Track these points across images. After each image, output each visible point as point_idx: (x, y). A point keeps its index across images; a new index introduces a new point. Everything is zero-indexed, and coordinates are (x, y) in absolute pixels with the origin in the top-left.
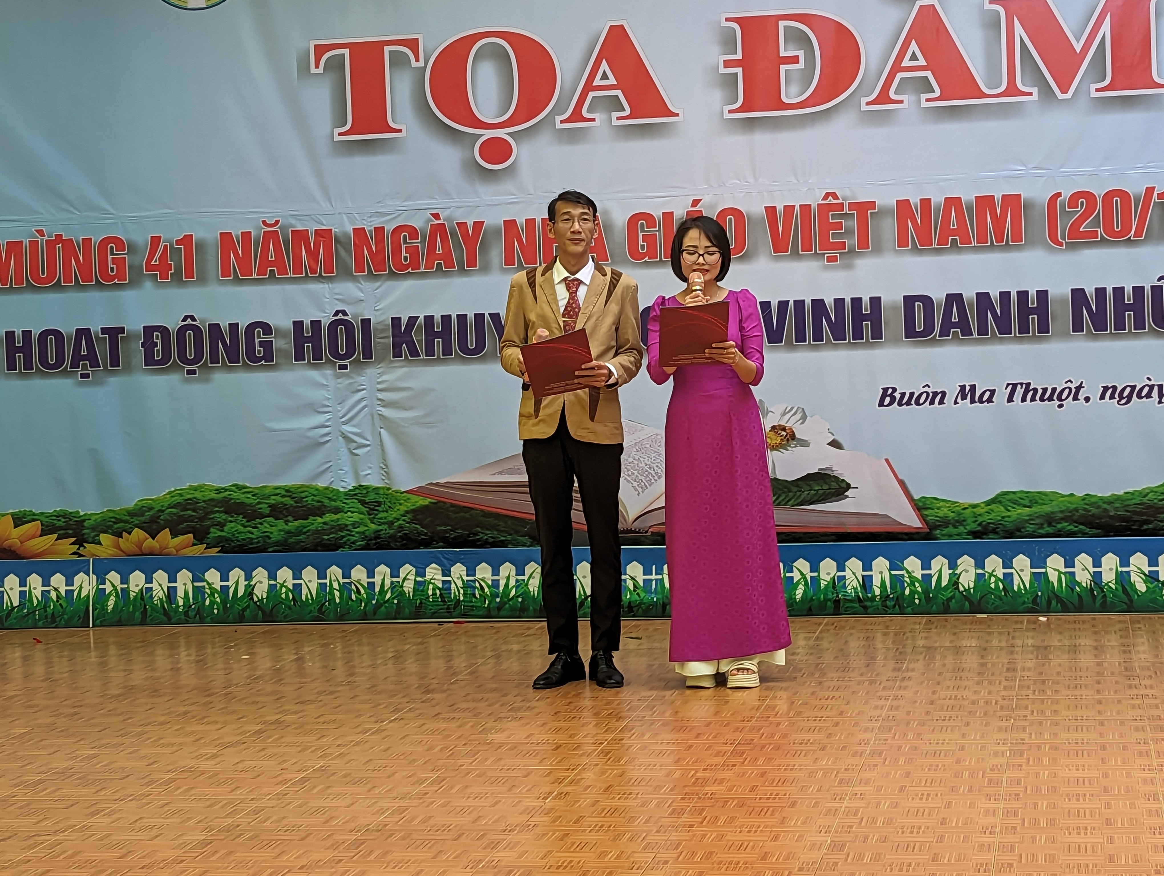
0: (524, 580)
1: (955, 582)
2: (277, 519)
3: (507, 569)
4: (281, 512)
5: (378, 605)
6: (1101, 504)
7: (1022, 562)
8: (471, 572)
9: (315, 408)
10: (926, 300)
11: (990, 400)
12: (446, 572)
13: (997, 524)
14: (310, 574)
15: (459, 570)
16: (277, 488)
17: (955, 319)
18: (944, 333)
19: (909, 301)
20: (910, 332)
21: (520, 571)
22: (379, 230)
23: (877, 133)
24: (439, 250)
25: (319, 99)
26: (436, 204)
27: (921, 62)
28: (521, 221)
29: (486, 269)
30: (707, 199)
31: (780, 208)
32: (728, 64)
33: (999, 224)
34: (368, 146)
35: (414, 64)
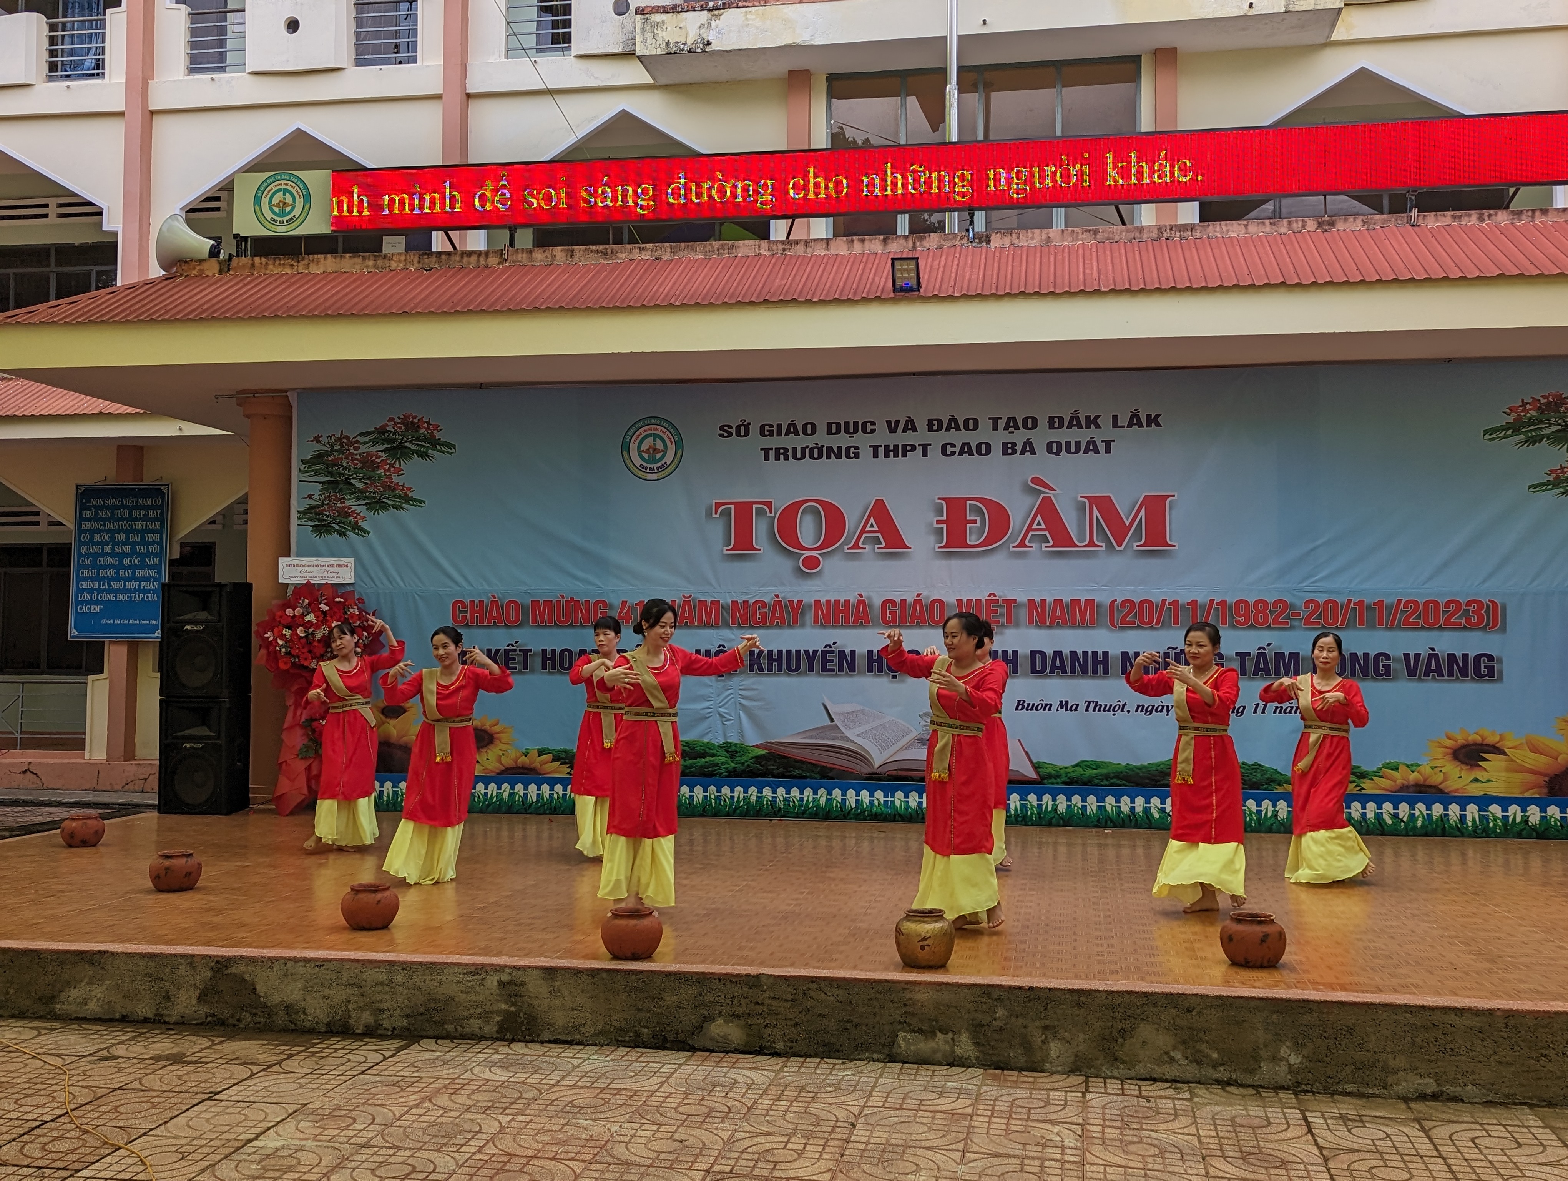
0: (817, 798)
1: (1055, 809)
3: (808, 792)
5: (736, 809)
6: (1135, 769)
7: (1092, 799)
8: (788, 792)
9: (704, 698)
10: (1043, 654)
11: (1076, 710)
12: (774, 792)
13: (1078, 778)
14: (698, 790)
15: (781, 791)
17: (1058, 664)
18: (1052, 672)
19: (1033, 653)
20: (1034, 671)
21: (815, 793)
22: (746, 602)
23: (1019, 563)
24: (778, 614)
25: (716, 531)
26: (778, 589)
27: (1043, 526)
28: (823, 601)
29: (803, 625)
30: (925, 593)
31: (964, 600)
32: (938, 522)
33: (1083, 614)
34: (742, 557)
35: (769, 514)
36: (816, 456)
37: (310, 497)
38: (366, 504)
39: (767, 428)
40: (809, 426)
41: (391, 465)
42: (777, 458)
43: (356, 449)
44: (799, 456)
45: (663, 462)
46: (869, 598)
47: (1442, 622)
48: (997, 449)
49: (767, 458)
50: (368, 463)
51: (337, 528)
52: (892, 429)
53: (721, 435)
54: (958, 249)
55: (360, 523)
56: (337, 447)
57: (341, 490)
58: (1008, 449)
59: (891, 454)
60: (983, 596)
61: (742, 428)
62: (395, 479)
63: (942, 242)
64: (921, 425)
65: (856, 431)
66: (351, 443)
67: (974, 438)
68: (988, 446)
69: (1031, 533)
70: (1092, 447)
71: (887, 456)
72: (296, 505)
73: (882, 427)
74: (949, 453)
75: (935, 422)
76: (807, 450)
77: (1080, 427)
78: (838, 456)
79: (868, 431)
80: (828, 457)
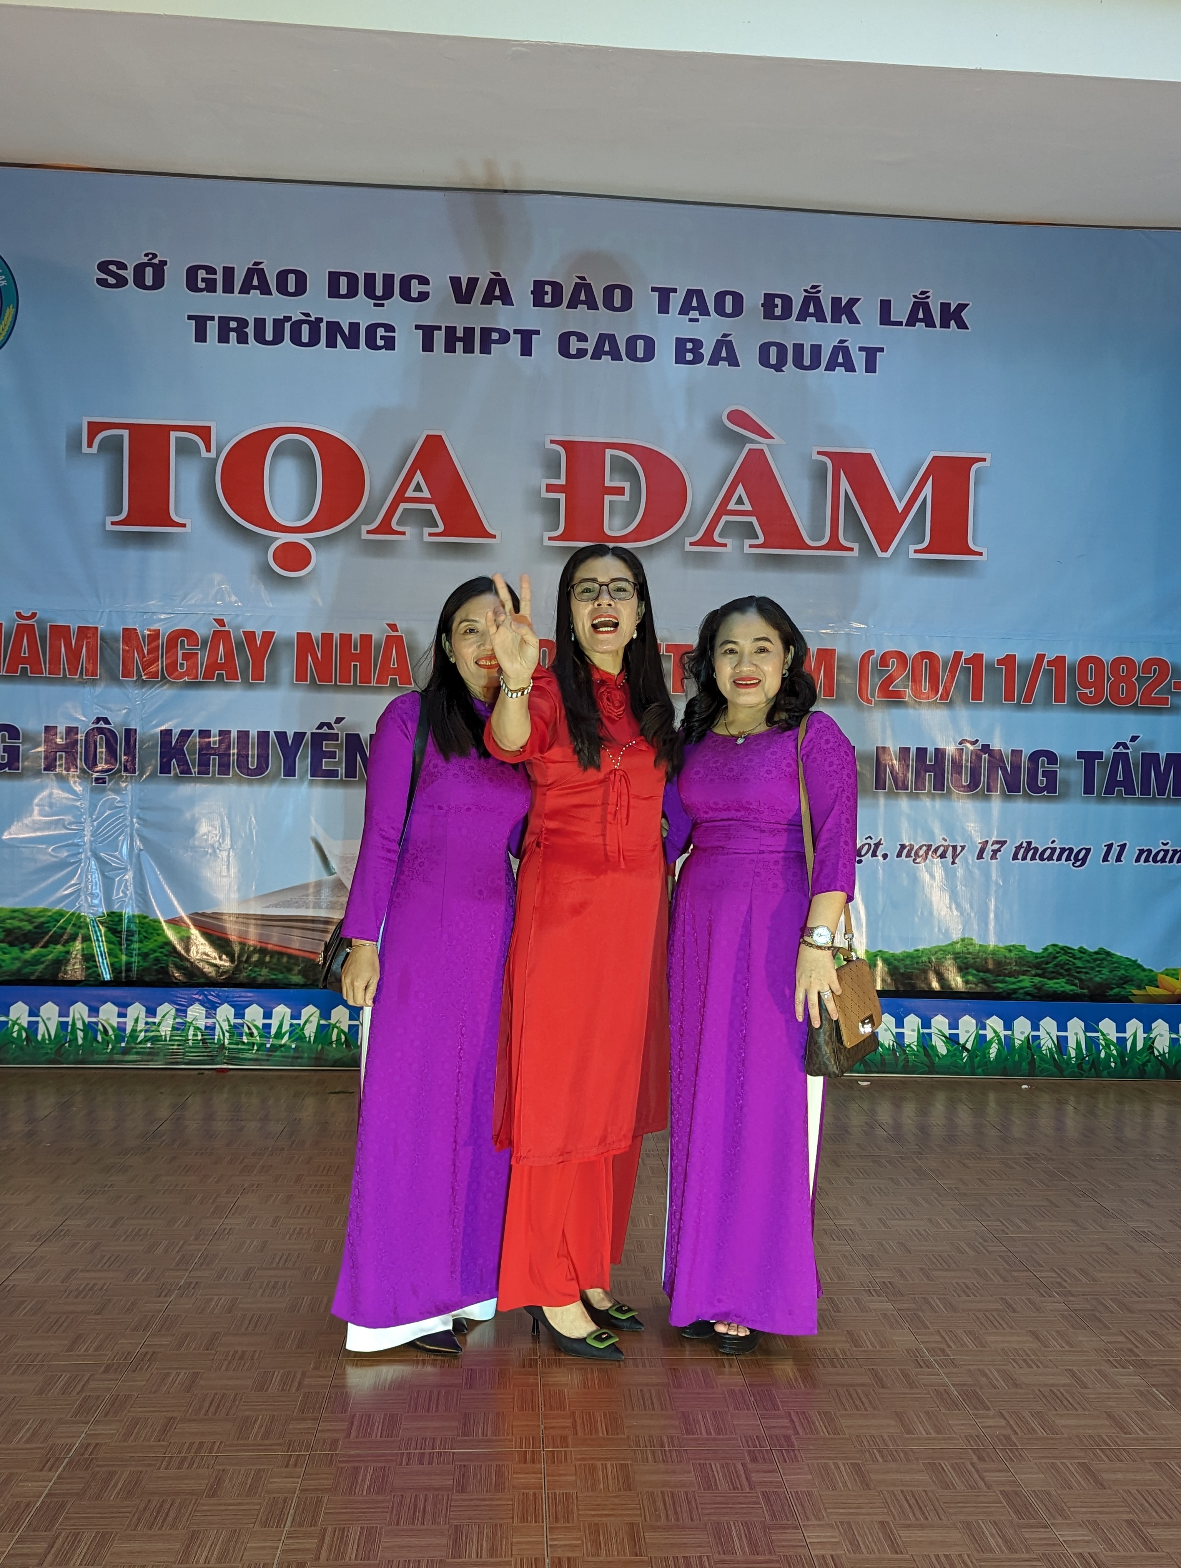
0: (299, 1025)
2: (12, 944)
3: (281, 1012)
4: (17, 938)
5: (129, 1048)
6: (892, 960)
8: (239, 1014)
12: (211, 1015)
14: (49, 1011)
15: (225, 1012)
16: (14, 911)
21: (296, 1015)
22: (153, 632)
23: (700, 575)
24: (222, 659)
25: (91, 481)
26: (223, 608)
27: (747, 506)
28: (316, 634)
29: (273, 682)
32: (550, 488)
34: (145, 539)
35: (204, 454)
36: (305, 338)
39: (202, 274)
40: (292, 277)
42: (223, 338)
44: (269, 336)
46: (410, 633)
48: (666, 351)
49: (201, 336)
52: (463, 295)
53: (102, 282)
58: (687, 352)
59: (459, 345)
61: (149, 271)
64: (520, 291)
65: (388, 294)
67: (622, 326)
68: (650, 344)
69: (725, 518)
70: (841, 359)
71: (450, 348)
73: (441, 290)
74: (573, 351)
75: (548, 288)
76: (287, 326)
77: (821, 318)
78: (352, 342)
79: (414, 295)
80: (331, 344)
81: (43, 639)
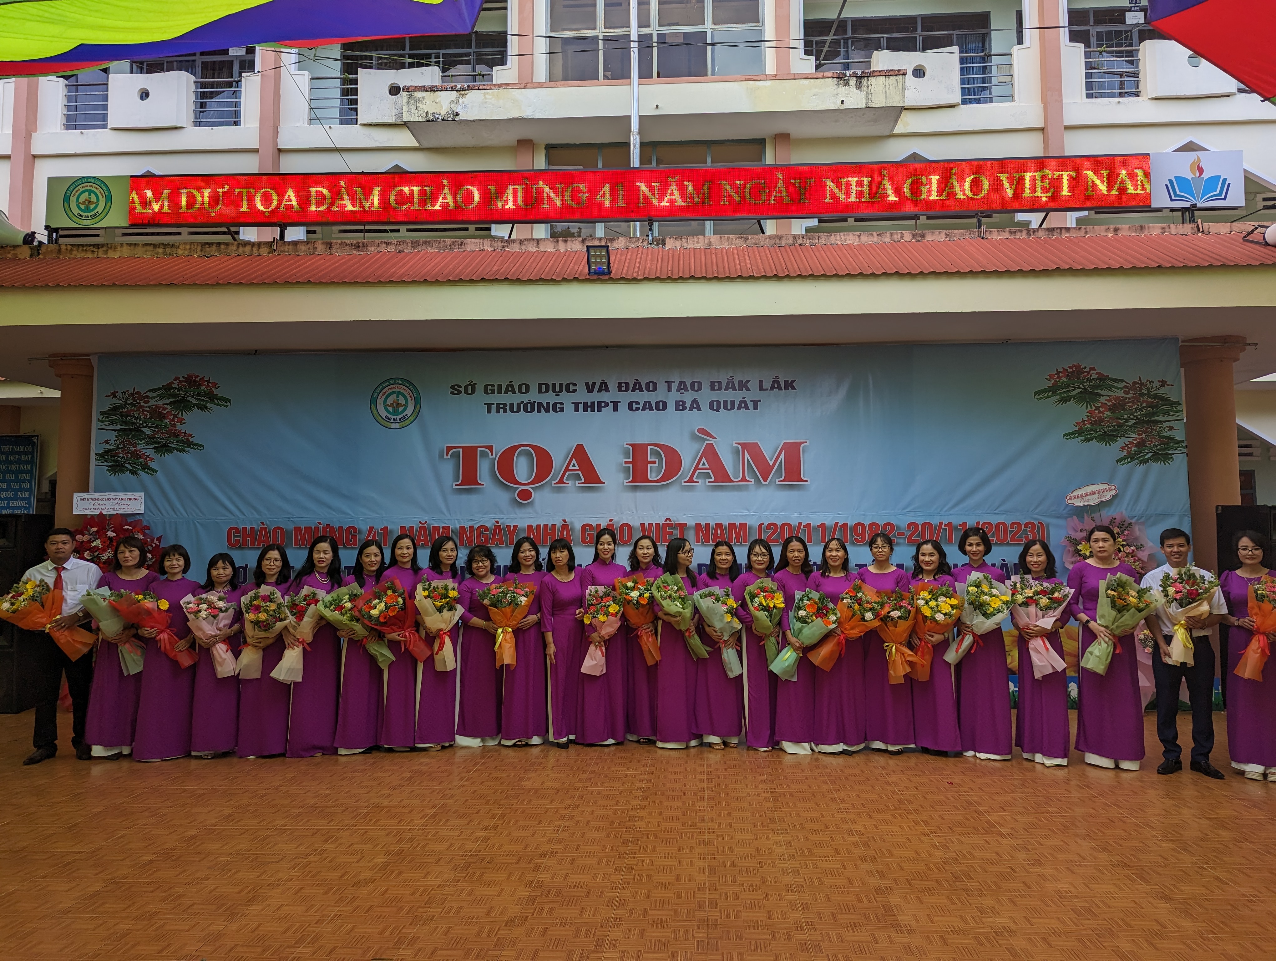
22: (471, 527)
23: (688, 495)
24: (497, 537)
25: (448, 470)
26: (498, 517)
27: (707, 466)
28: (534, 525)
30: (616, 519)
31: (647, 524)
32: (626, 463)
33: (738, 534)
34: (468, 491)
35: (491, 456)
36: (529, 410)
37: (107, 442)
38: (154, 448)
39: (490, 387)
40: (524, 387)
41: (175, 416)
42: (498, 411)
43: (148, 402)
44: (515, 410)
45: (404, 414)
46: (572, 523)
47: (1009, 539)
48: (671, 406)
49: (489, 411)
50: (157, 414)
51: (130, 467)
52: (590, 389)
53: (452, 393)
54: (641, 249)
55: (149, 463)
56: (130, 401)
57: (134, 436)
58: (680, 406)
59: (589, 409)
60: (661, 521)
61: (470, 387)
62: (178, 427)
63: (628, 244)
64: (613, 386)
65: (561, 390)
66: (141, 397)
67: (653, 398)
68: (665, 404)
69: (698, 471)
70: (743, 405)
71: (585, 410)
72: (95, 449)
73: (581, 388)
74: (634, 409)
75: (623, 385)
76: (522, 405)
77: (735, 389)
78: (547, 410)
79: (571, 390)
80: (539, 411)
81: (429, 531)
